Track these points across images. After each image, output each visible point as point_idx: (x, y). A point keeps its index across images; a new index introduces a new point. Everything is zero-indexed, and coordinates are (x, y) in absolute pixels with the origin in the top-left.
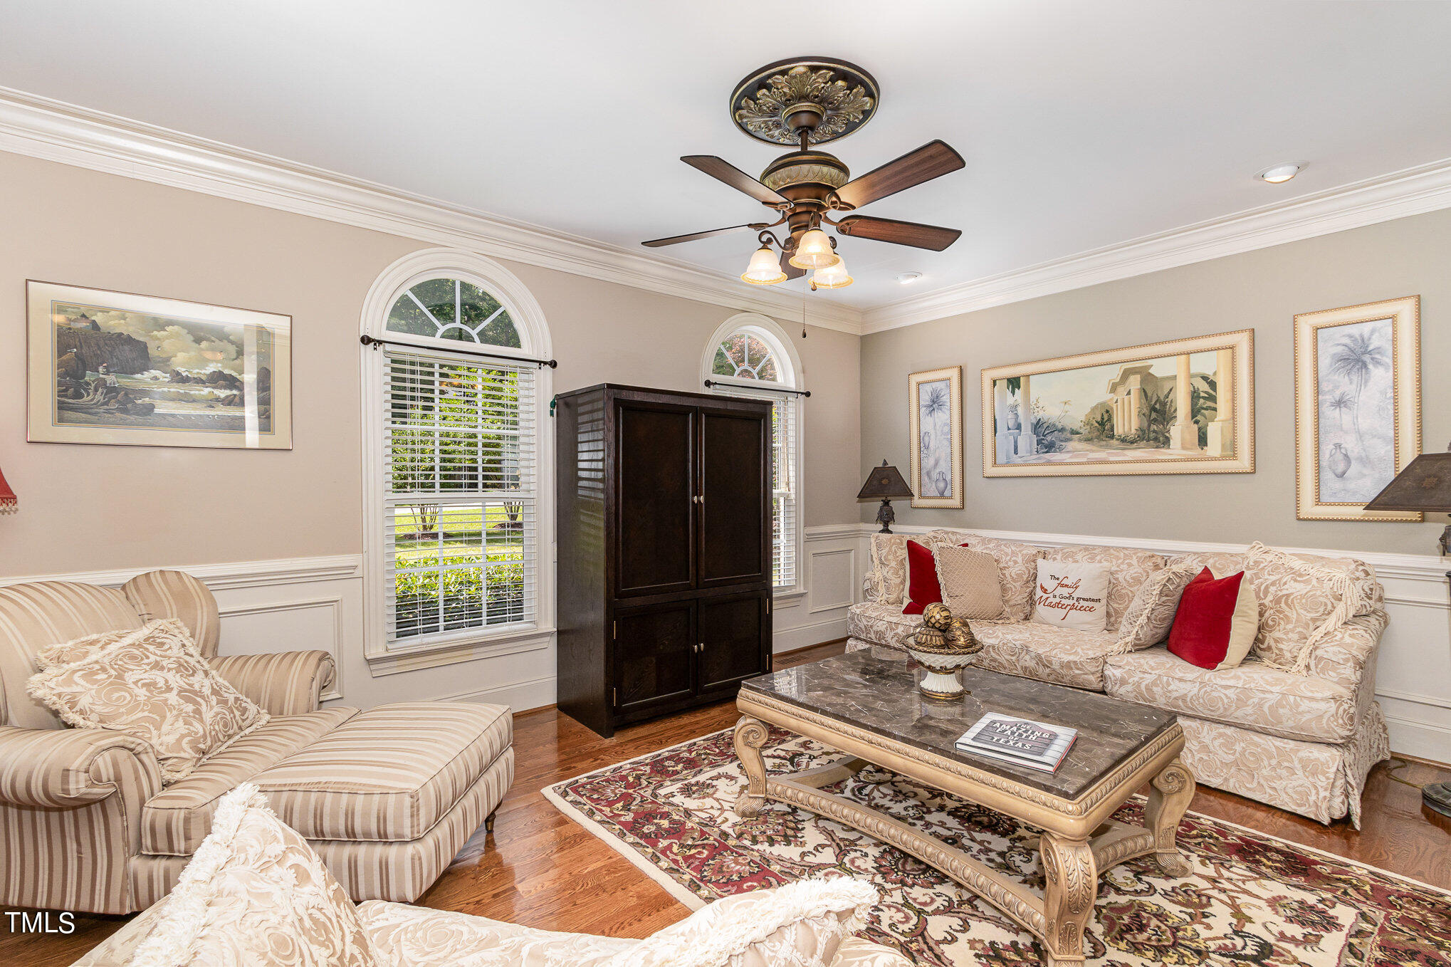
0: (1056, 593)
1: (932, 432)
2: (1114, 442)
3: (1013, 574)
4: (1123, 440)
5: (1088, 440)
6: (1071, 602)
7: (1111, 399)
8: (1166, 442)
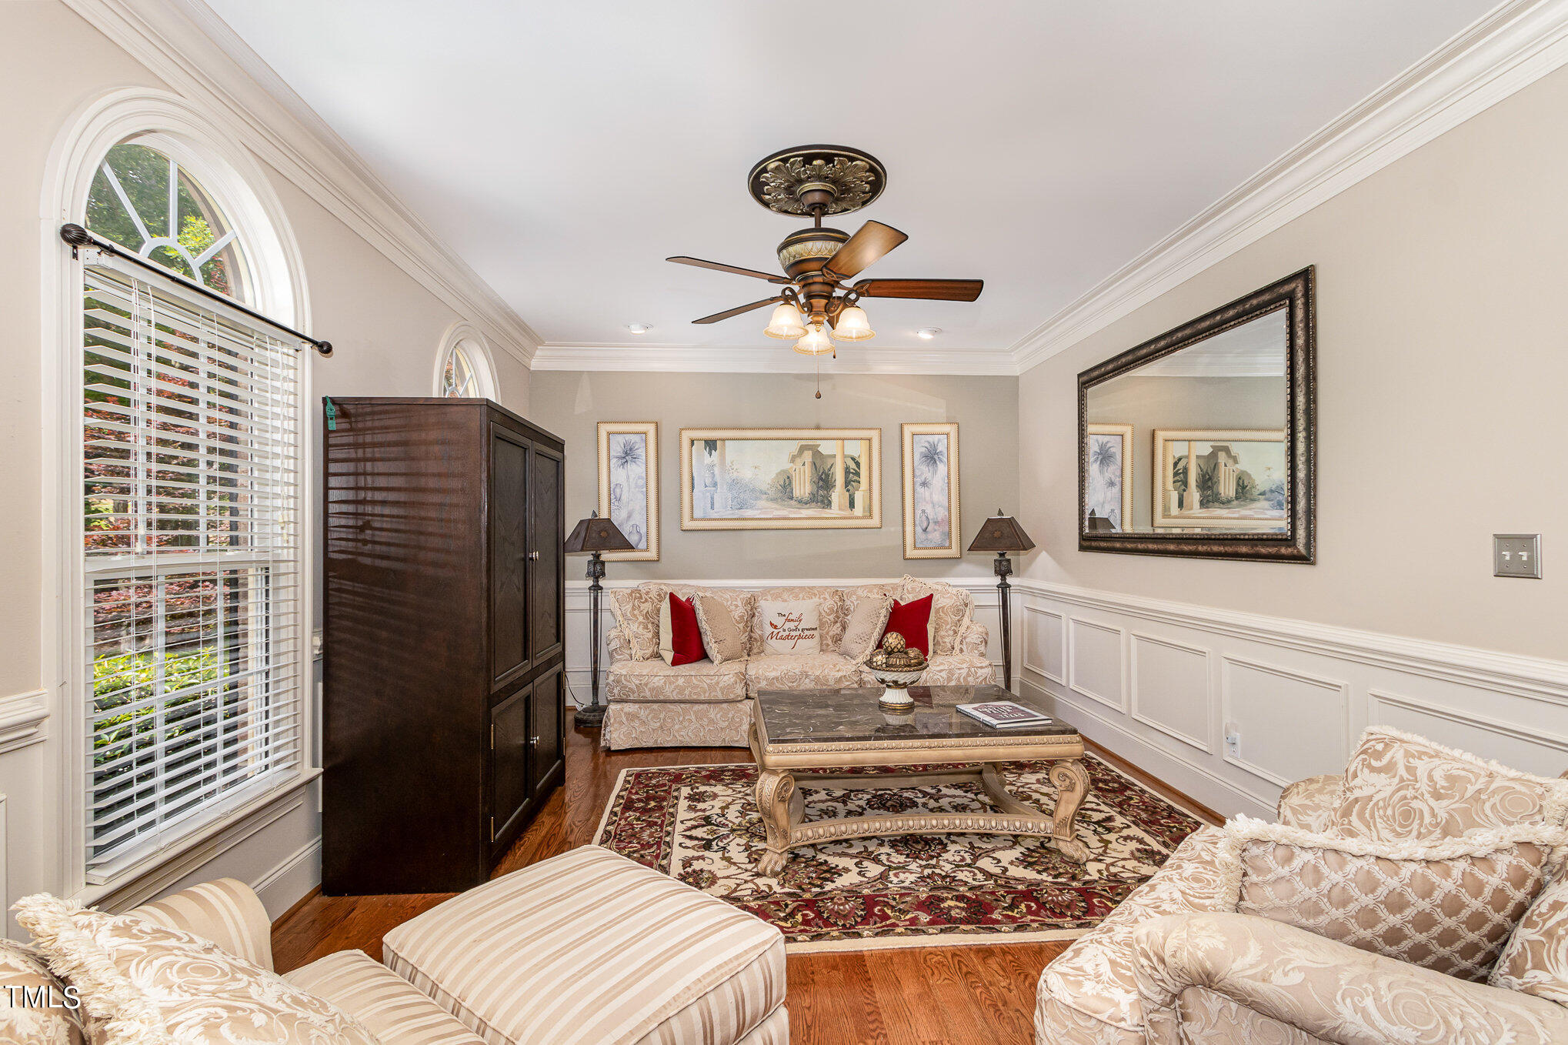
0: (785, 627)
1: (625, 485)
2: (793, 503)
3: (736, 617)
4: (800, 502)
5: (774, 500)
6: (797, 633)
7: (792, 468)
8: (829, 504)
